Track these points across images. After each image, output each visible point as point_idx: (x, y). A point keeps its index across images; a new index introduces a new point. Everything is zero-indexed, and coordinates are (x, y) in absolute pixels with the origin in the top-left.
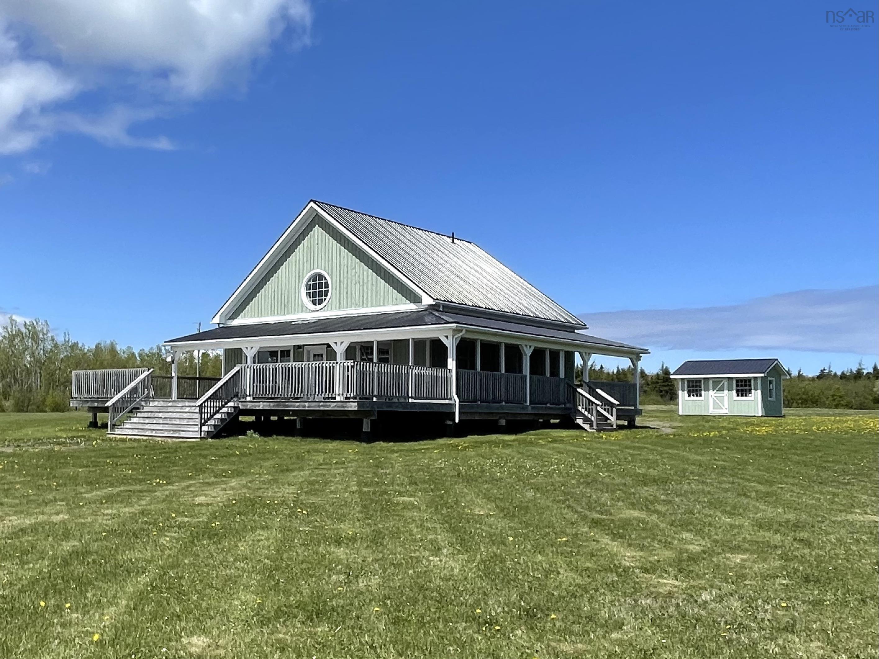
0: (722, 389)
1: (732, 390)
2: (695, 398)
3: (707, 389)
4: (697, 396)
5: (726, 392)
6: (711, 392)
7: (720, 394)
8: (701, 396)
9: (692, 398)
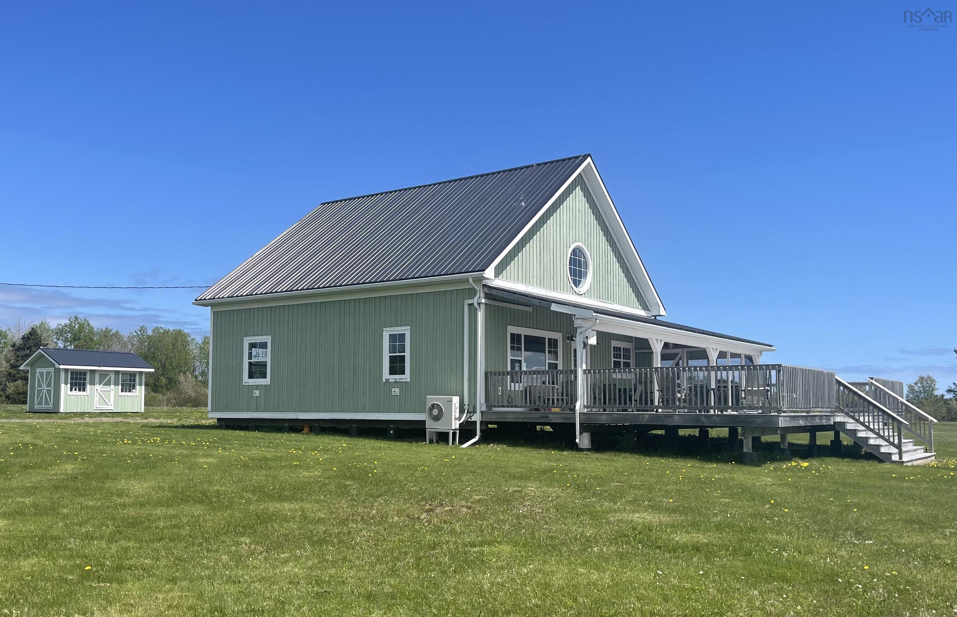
0: (108, 384)
1: (118, 385)
2: (77, 393)
3: (92, 383)
4: (80, 390)
5: (112, 386)
6: (97, 387)
7: (107, 388)
8: (84, 390)
9: (74, 393)
